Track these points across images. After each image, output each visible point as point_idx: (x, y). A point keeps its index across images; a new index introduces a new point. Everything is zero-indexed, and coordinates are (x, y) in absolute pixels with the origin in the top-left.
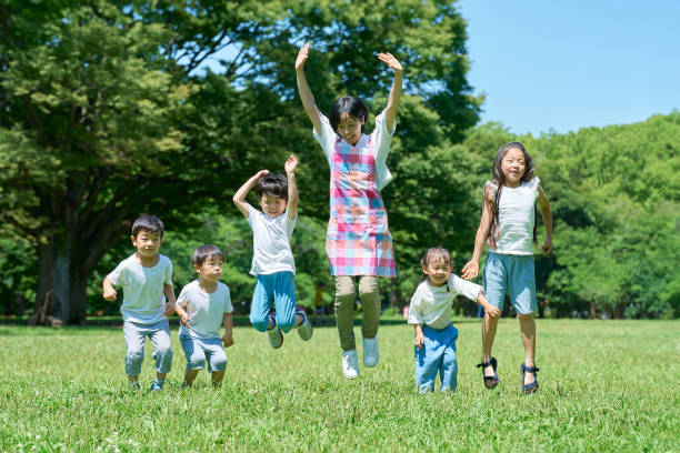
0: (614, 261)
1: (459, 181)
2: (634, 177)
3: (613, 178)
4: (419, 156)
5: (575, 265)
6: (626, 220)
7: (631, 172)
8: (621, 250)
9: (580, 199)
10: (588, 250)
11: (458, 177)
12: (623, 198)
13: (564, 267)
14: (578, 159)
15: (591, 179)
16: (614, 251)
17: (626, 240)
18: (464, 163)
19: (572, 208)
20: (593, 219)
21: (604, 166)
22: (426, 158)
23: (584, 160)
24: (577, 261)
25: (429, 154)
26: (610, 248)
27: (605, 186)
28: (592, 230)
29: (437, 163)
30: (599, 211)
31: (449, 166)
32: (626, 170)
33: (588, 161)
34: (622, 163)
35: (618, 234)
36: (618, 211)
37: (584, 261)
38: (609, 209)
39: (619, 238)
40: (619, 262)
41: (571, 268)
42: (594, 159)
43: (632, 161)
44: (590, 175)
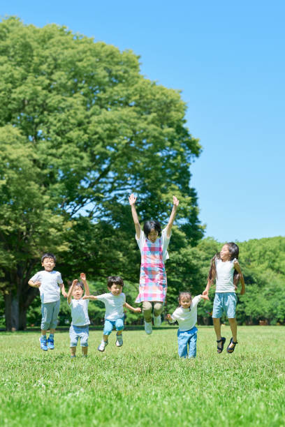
0: (265, 300)
1: (195, 264)
2: (274, 261)
3: (265, 261)
4: (177, 252)
5: (248, 302)
6: (271, 280)
7: (273, 259)
8: (268, 294)
9: (250, 271)
10: (253, 295)
11: (194, 262)
12: (269, 271)
13: (243, 302)
14: (248, 253)
15: (254, 262)
16: (265, 295)
17: (270, 290)
18: (197, 256)
19: (246, 275)
20: (256, 280)
21: (260, 256)
22: (180, 253)
23: (251, 254)
24: (248, 299)
25: (181, 252)
26: (264, 294)
27: (261, 266)
28: (255, 285)
29: (185, 256)
30: (258, 277)
31: (190, 257)
32: (270, 258)
33: (253, 254)
34: (269, 255)
35: (268, 287)
36: (267, 276)
37: (252, 299)
38: (263, 276)
39: (267, 289)
40: (268, 300)
41: (246, 303)
42: (256, 253)
43: (273, 254)
44: (254, 260)
